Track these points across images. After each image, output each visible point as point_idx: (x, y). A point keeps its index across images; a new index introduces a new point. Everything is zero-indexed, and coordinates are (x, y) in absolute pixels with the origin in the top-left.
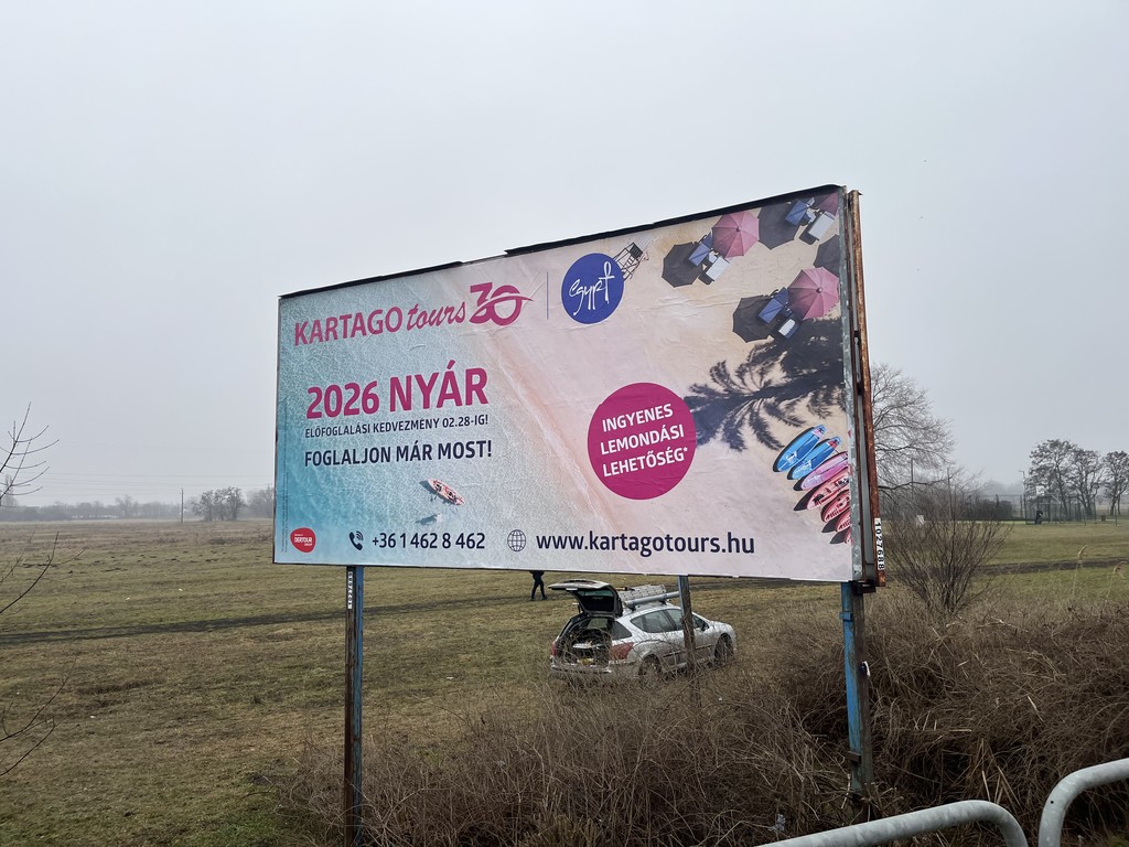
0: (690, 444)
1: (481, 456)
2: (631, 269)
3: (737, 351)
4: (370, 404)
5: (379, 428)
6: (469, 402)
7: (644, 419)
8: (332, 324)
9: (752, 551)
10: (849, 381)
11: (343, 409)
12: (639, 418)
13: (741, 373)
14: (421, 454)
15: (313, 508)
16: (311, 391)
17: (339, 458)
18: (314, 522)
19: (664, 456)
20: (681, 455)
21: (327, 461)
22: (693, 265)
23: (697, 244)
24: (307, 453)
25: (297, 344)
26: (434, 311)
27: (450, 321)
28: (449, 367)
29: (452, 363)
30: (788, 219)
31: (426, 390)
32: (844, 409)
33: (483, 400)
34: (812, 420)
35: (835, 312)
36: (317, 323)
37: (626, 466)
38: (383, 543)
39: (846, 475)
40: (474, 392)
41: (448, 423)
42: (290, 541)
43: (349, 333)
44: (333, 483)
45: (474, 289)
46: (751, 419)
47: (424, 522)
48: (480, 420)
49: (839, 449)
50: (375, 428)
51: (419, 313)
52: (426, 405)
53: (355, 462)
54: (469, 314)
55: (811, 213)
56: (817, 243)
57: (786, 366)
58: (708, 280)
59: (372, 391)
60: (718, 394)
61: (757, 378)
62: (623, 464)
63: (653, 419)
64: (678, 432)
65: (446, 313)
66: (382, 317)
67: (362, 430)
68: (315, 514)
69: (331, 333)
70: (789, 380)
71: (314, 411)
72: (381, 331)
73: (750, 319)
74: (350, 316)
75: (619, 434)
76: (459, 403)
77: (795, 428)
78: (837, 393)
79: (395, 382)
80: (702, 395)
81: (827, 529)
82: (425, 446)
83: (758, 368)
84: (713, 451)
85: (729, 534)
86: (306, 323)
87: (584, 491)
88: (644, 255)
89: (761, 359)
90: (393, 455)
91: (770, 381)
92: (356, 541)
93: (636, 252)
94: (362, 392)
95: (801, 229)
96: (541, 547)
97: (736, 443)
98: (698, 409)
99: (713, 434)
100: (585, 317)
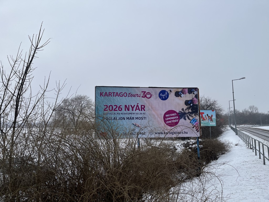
0: (179, 119)
1: (144, 119)
2: (170, 93)
3: (185, 107)
5: (122, 114)
8: (110, 94)
9: (187, 133)
10: (198, 112)
12: (171, 115)
13: (186, 110)
14: (132, 119)
16: (105, 106)
17: (113, 119)
19: (175, 121)
21: (110, 119)
22: (179, 94)
23: (179, 92)
24: (104, 118)
26: (134, 94)
28: (137, 104)
30: (191, 91)
31: (133, 108)
32: (198, 116)
33: (144, 110)
34: (194, 117)
35: (197, 103)
36: (106, 93)
38: (124, 134)
39: (198, 124)
40: (142, 109)
41: (137, 114)
43: (115, 96)
45: (142, 92)
46: (187, 116)
47: (133, 130)
48: (144, 114)
49: (198, 120)
51: (131, 94)
52: (133, 110)
53: (116, 120)
54: (141, 96)
55: (194, 90)
56: (195, 95)
58: (181, 97)
59: (121, 107)
60: (183, 112)
61: (188, 111)
62: (169, 121)
63: (173, 115)
64: (177, 117)
65: (136, 95)
66: (123, 94)
67: (118, 114)
70: (192, 111)
71: (106, 109)
72: (122, 96)
73: (187, 103)
74: (115, 93)
75: (168, 117)
76: (139, 110)
77: (192, 118)
78: (197, 114)
79: (126, 106)
80: (180, 112)
81: (196, 130)
82: (133, 117)
84: (182, 120)
85: (184, 131)
87: (163, 125)
89: (188, 108)
90: (126, 119)
92: (117, 134)
93: (171, 91)
94: (118, 107)
95: (193, 92)
96: (156, 134)
97: (185, 119)
98: (180, 114)
99: (182, 118)
100: (163, 99)
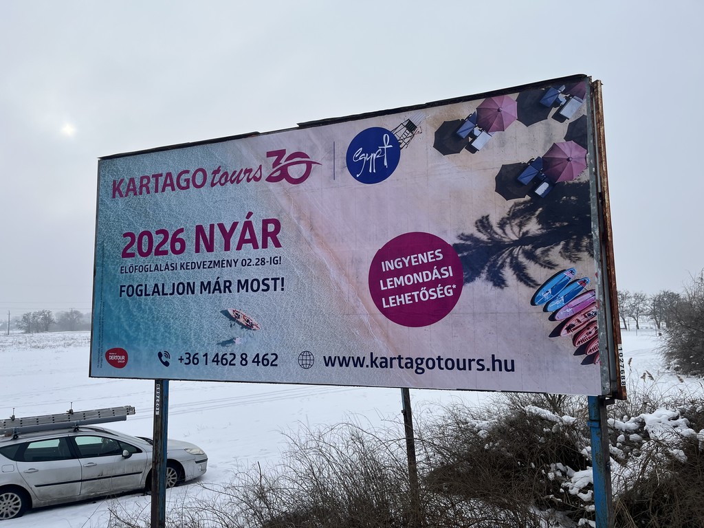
0: (458, 282)
1: (275, 290)
2: (406, 140)
3: (498, 208)
4: (178, 246)
5: (185, 266)
6: (265, 245)
7: (418, 261)
8: (145, 182)
9: (513, 370)
10: (596, 233)
11: (153, 251)
12: (413, 260)
13: (502, 225)
14: (222, 288)
15: (126, 331)
16: (126, 235)
17: (150, 291)
18: (126, 343)
19: (436, 292)
20: (451, 291)
21: (139, 293)
22: (460, 138)
23: (463, 121)
24: (121, 286)
25: (114, 196)
26: (235, 172)
27: (249, 180)
28: (248, 217)
29: (250, 214)
30: (541, 102)
31: (227, 236)
32: (592, 256)
33: (277, 245)
34: (564, 263)
35: (585, 176)
36: (132, 180)
37: (402, 299)
38: (187, 361)
39: (594, 309)
40: (269, 238)
41: (246, 263)
42: (105, 359)
43: (160, 189)
44: (144, 312)
45: (270, 154)
46: (511, 262)
47: (224, 344)
48: (275, 261)
49: (588, 287)
50: (182, 266)
51: (221, 173)
52: (227, 248)
53: (163, 294)
54: (265, 174)
55: (562, 97)
56: (567, 122)
57: (541, 220)
58: (473, 150)
59: (180, 236)
60: (483, 242)
61: (516, 229)
62: (400, 297)
63: (426, 261)
64: (448, 273)
65: (245, 174)
66: (189, 176)
67: (170, 268)
68: (128, 336)
69: (144, 188)
70: (544, 231)
71: (129, 251)
72: (188, 187)
73: (509, 181)
74: (161, 175)
75: (397, 273)
76: (256, 247)
77: (549, 270)
78: (585, 242)
79: (200, 229)
80: (469, 243)
81: (577, 353)
82: (225, 282)
83: (517, 221)
84: (478, 290)
85: (493, 356)
86: (122, 181)
87: (366, 319)
88: (418, 129)
89: (519, 215)
90: (197, 288)
91: (527, 232)
92: (164, 359)
93: (411, 127)
94: (170, 236)
95: (554, 111)
96: (327, 365)
97: (499, 282)
98: (465, 254)
99: (478, 274)
100: (367, 178)
